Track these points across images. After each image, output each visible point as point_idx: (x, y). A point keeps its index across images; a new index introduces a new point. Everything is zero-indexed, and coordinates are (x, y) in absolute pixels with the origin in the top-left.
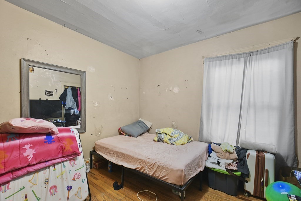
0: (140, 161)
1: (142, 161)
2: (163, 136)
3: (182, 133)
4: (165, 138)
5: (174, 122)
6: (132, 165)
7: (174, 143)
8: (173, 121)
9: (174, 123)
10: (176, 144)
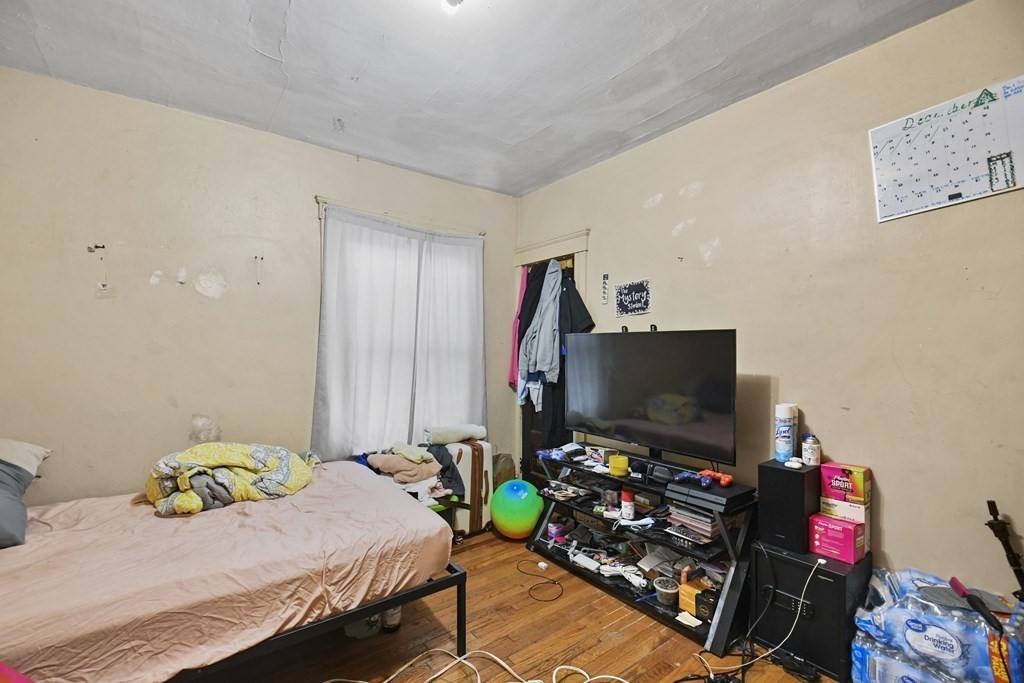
0: (292, 587)
1: (306, 581)
2: (222, 476)
3: (278, 448)
4: (239, 483)
5: (202, 416)
6: (247, 632)
7: (282, 490)
8: (194, 416)
9: (200, 423)
10: (288, 492)
